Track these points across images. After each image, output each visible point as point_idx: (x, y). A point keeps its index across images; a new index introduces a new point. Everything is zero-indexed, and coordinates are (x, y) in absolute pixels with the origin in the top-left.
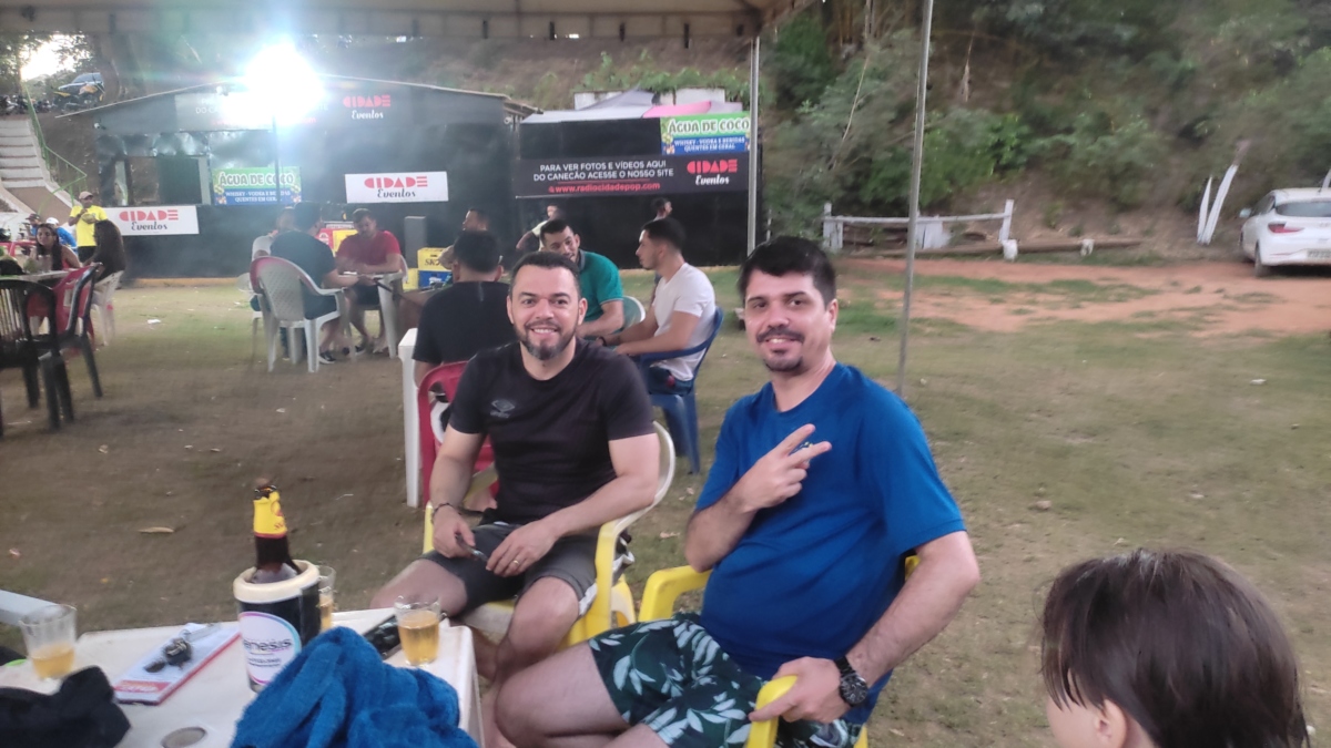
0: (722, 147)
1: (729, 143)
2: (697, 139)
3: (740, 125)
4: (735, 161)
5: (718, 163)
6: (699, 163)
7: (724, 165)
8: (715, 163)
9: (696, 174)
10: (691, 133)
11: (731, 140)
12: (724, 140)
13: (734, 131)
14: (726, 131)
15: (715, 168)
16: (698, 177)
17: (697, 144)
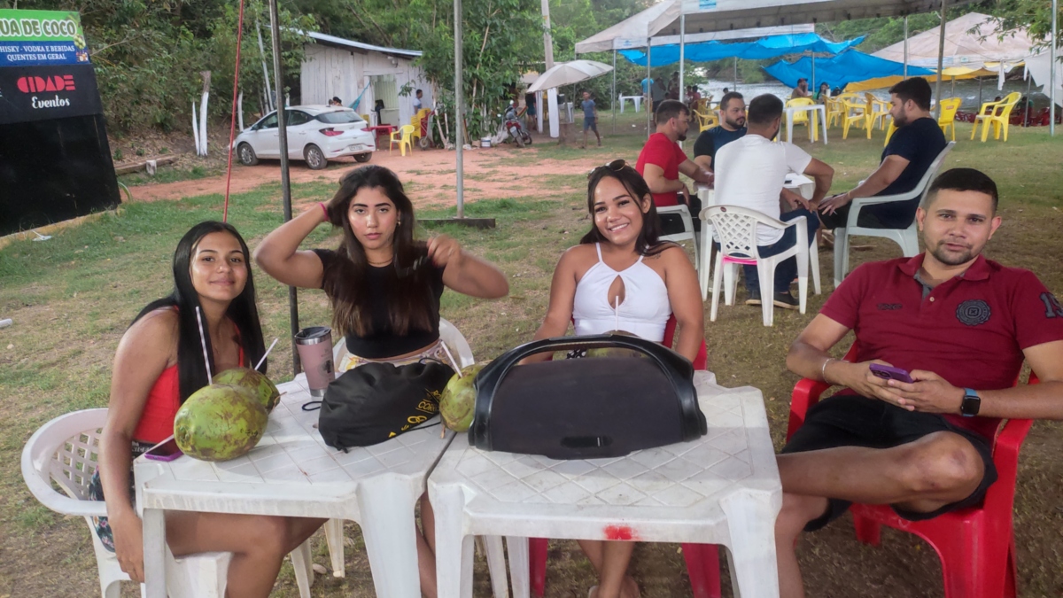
0: (53, 57)
1: (58, 53)
2: (21, 44)
3: (65, 28)
4: (71, 77)
5: (53, 81)
6: (31, 79)
7: (60, 84)
8: (49, 79)
9: (30, 94)
10: (11, 36)
11: (60, 48)
12: (53, 48)
13: (59, 36)
14: (50, 37)
15: (50, 87)
16: (33, 99)
17: (22, 52)
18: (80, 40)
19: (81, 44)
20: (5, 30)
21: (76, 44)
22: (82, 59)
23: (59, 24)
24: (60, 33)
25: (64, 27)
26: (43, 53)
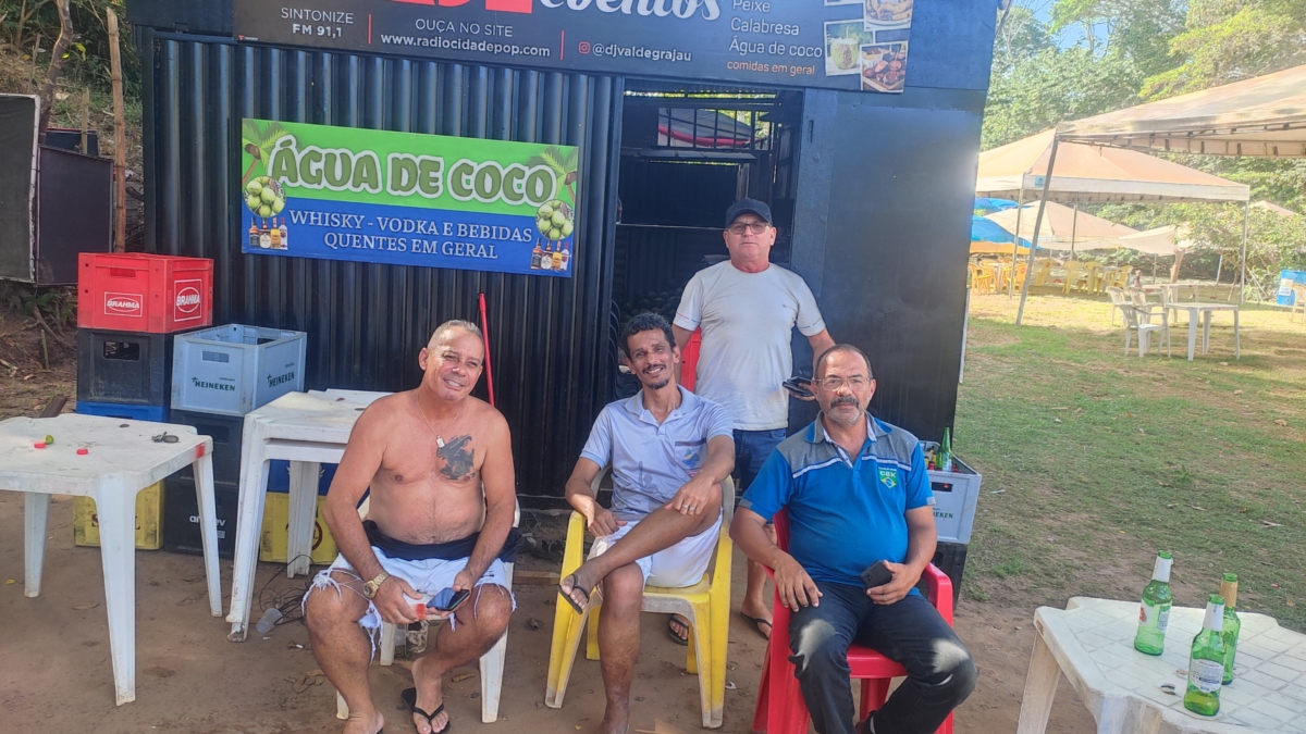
18: (558, 217)
19: (560, 228)
20: (338, 174)
21: (543, 225)
22: (547, 264)
23: (504, 173)
24: (501, 193)
25: (516, 181)
26: (430, 237)
